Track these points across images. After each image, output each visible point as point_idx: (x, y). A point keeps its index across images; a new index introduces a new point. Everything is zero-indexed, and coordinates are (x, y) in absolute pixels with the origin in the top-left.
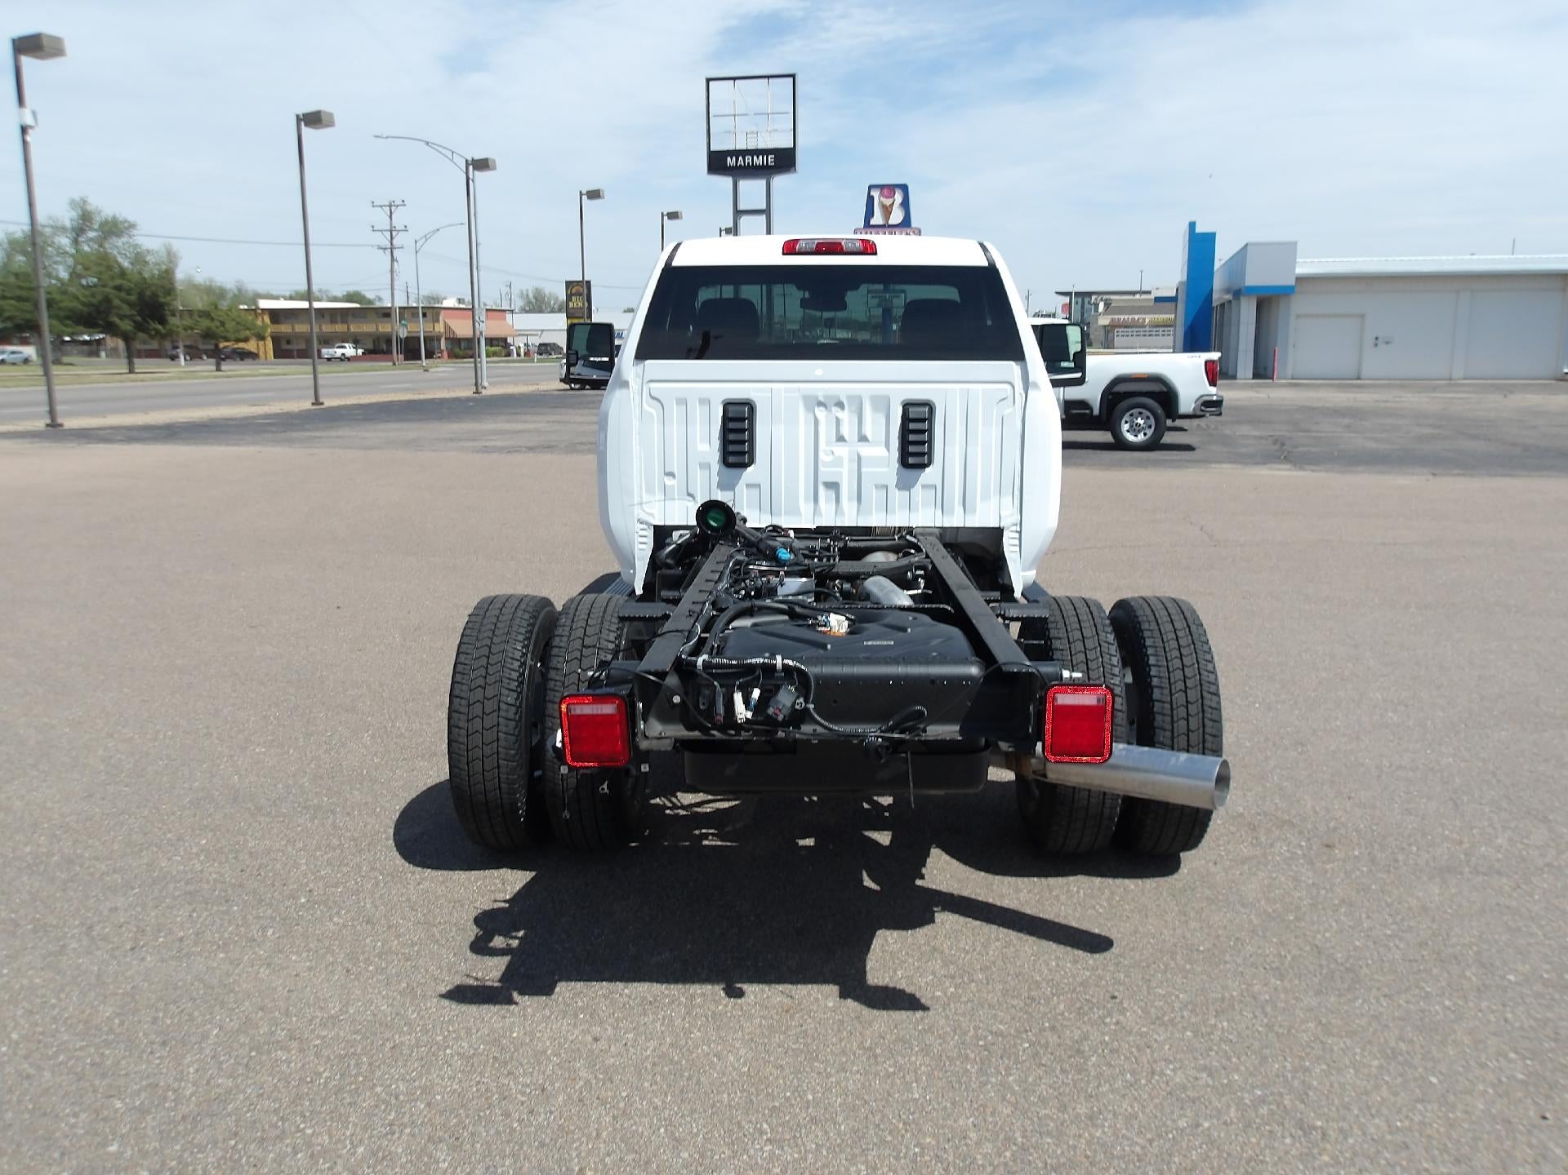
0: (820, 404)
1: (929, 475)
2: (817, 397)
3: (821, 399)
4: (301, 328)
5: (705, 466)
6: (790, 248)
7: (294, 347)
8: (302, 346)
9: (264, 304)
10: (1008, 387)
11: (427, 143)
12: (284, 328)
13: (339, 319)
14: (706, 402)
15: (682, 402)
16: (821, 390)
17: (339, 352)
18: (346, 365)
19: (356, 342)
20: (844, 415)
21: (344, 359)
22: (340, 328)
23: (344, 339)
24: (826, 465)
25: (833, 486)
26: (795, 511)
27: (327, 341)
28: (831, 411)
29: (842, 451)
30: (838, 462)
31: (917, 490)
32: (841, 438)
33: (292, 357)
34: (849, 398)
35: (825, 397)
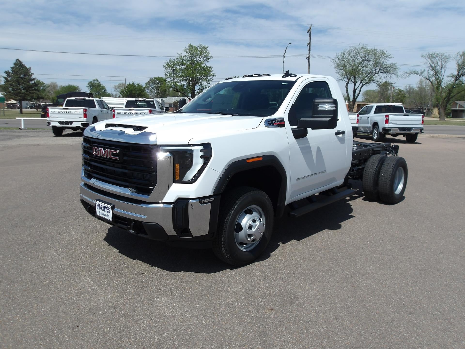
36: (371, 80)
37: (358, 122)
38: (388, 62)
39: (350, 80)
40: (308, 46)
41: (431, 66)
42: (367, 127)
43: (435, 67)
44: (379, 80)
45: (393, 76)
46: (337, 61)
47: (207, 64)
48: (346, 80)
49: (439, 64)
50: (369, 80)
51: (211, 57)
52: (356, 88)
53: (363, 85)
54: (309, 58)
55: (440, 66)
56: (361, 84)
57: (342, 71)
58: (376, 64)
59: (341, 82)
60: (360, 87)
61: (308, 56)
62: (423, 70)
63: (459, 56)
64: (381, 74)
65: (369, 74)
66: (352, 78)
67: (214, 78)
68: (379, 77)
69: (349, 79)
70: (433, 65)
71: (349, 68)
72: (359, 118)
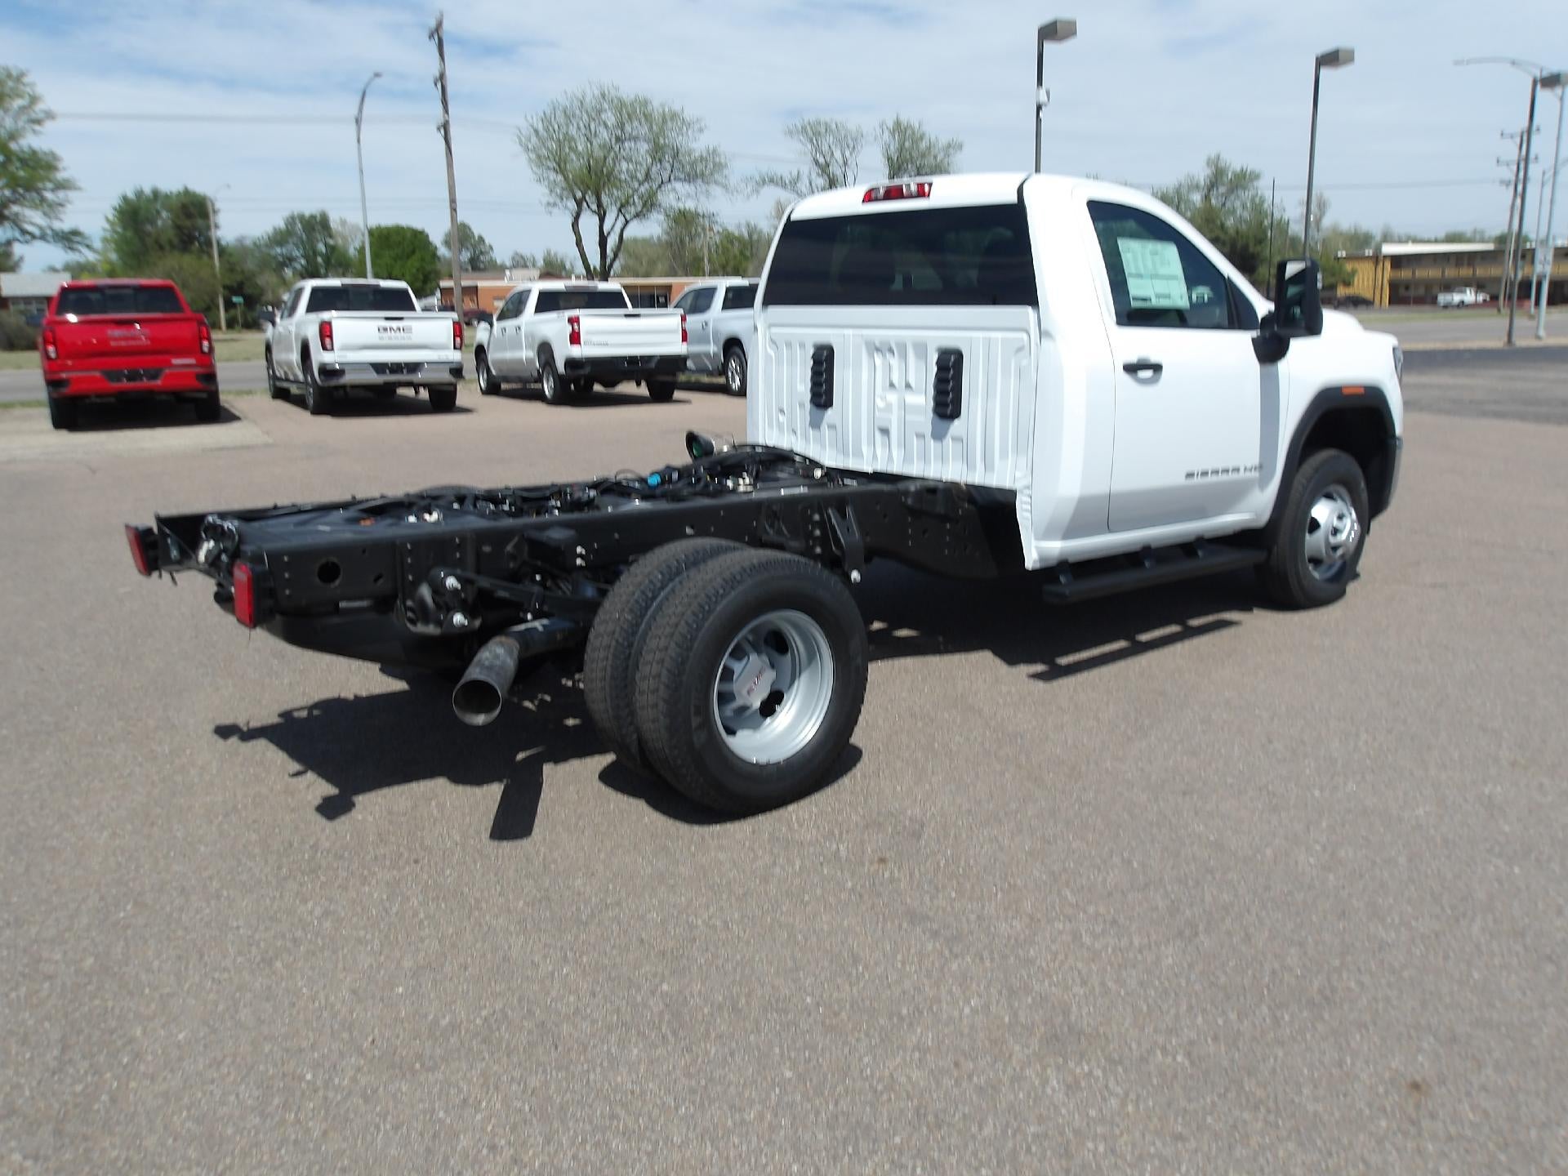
0: (878, 350)
1: (957, 426)
2: (874, 344)
3: (878, 344)
4: (1422, 273)
5: (802, 405)
6: (869, 197)
7: (1412, 293)
8: (1421, 291)
9: (1389, 249)
10: (1025, 336)
11: (1513, 63)
12: (1405, 274)
13: (1466, 262)
14: (802, 346)
15: (789, 345)
16: (878, 335)
17: (1457, 298)
18: (1463, 312)
19: (1480, 286)
20: (894, 361)
21: (1462, 305)
22: (1465, 272)
23: (1465, 283)
24: (880, 410)
25: (885, 432)
26: (858, 454)
27: (1448, 287)
28: (886, 356)
29: (892, 397)
30: (889, 407)
31: (948, 440)
32: (892, 385)
33: (1409, 303)
34: (898, 344)
35: (881, 343)
36: (650, 204)
37: (684, 338)
38: (698, 144)
39: (585, 204)
40: (436, 85)
41: (817, 162)
42: (707, 355)
43: (828, 165)
44: (674, 204)
45: (716, 190)
46: (534, 139)
47: (33, 141)
48: (572, 205)
49: (838, 155)
50: (644, 205)
51: (50, 115)
52: (606, 228)
53: (627, 222)
54: (445, 127)
55: (841, 162)
56: (621, 219)
57: (552, 176)
58: (657, 152)
59: (555, 210)
60: (617, 229)
61: (441, 121)
62: (795, 173)
63: (886, 133)
64: (678, 185)
65: (641, 184)
66: (590, 198)
67: (71, 194)
68: (672, 196)
69: (579, 203)
70: (821, 160)
71: (575, 164)
72: (688, 326)
